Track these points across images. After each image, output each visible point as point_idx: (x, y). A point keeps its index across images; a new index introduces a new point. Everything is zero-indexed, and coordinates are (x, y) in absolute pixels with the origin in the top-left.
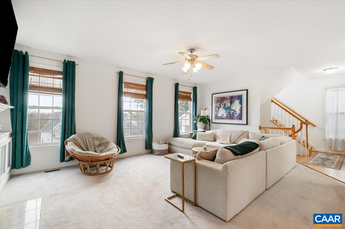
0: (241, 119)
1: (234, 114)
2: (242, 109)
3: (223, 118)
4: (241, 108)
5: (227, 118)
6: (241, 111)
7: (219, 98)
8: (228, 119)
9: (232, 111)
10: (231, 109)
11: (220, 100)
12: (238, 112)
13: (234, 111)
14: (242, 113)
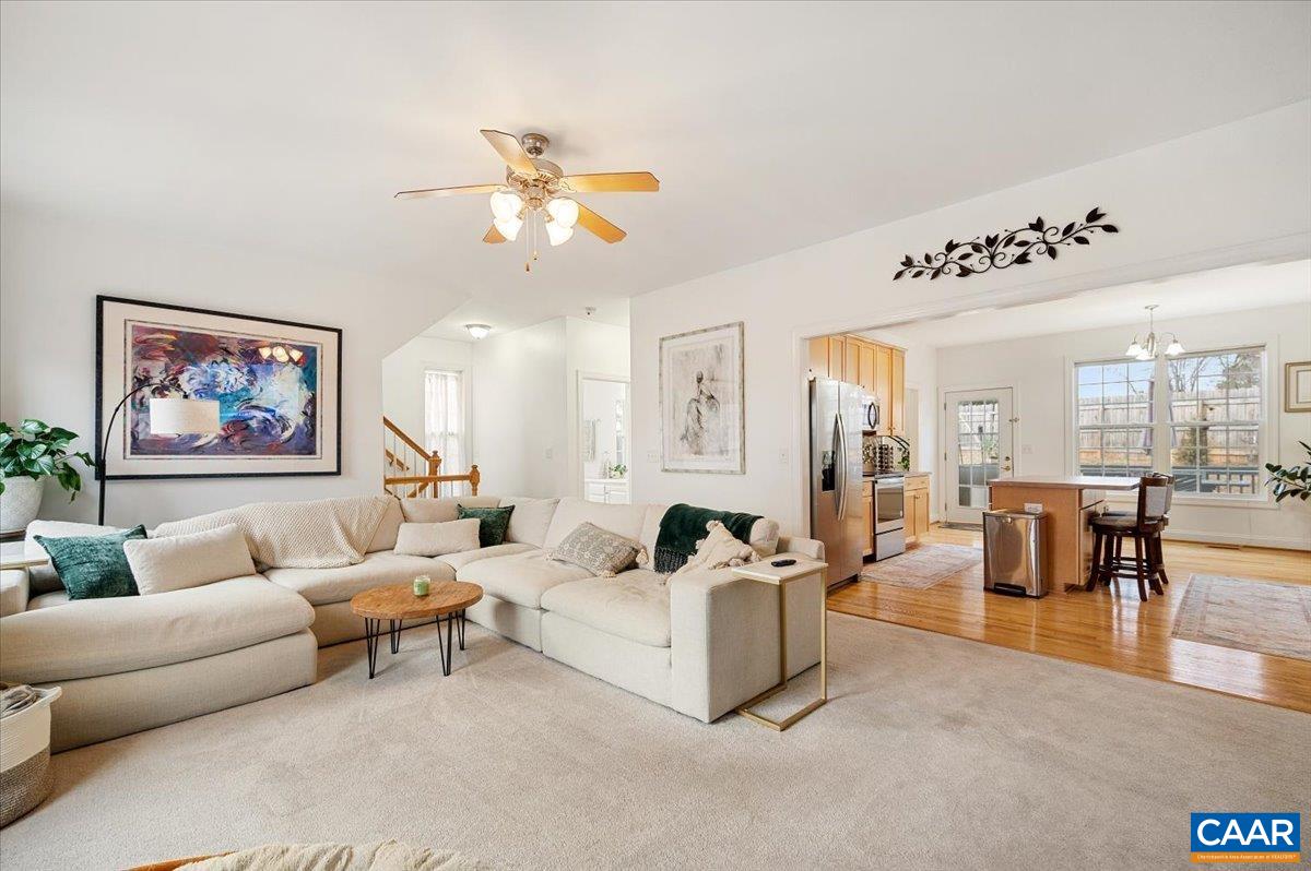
0: (312, 452)
1: (274, 427)
2: (314, 407)
3: (199, 450)
4: (312, 401)
5: (225, 445)
6: (311, 415)
7: (161, 331)
8: (232, 451)
9: (260, 415)
10: (254, 403)
11: (173, 344)
12: (295, 418)
13: (269, 416)
14: (314, 426)
